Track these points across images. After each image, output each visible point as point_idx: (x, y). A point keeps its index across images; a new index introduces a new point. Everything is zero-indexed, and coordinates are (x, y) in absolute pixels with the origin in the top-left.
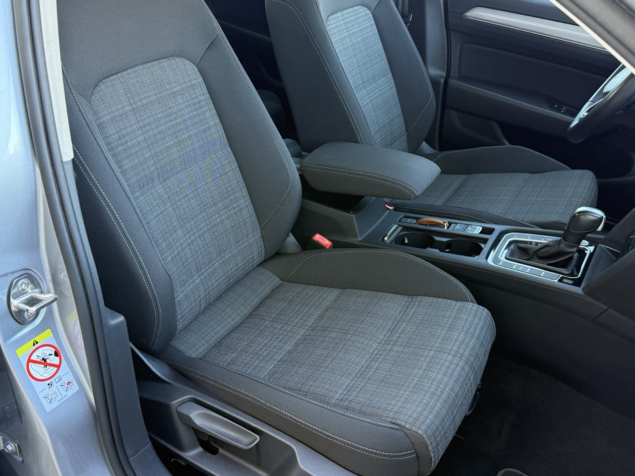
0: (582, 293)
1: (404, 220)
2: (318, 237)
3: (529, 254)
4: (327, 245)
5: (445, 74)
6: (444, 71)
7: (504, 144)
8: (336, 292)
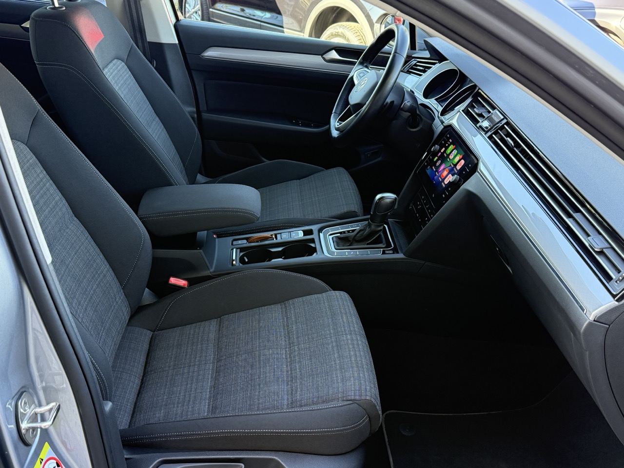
0: (405, 257)
1: (235, 243)
2: (173, 280)
3: (349, 241)
4: (184, 285)
5: (195, 110)
6: (194, 107)
7: (264, 162)
8: (214, 323)
